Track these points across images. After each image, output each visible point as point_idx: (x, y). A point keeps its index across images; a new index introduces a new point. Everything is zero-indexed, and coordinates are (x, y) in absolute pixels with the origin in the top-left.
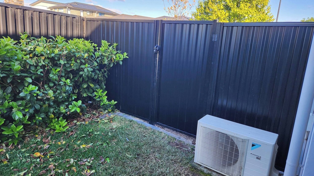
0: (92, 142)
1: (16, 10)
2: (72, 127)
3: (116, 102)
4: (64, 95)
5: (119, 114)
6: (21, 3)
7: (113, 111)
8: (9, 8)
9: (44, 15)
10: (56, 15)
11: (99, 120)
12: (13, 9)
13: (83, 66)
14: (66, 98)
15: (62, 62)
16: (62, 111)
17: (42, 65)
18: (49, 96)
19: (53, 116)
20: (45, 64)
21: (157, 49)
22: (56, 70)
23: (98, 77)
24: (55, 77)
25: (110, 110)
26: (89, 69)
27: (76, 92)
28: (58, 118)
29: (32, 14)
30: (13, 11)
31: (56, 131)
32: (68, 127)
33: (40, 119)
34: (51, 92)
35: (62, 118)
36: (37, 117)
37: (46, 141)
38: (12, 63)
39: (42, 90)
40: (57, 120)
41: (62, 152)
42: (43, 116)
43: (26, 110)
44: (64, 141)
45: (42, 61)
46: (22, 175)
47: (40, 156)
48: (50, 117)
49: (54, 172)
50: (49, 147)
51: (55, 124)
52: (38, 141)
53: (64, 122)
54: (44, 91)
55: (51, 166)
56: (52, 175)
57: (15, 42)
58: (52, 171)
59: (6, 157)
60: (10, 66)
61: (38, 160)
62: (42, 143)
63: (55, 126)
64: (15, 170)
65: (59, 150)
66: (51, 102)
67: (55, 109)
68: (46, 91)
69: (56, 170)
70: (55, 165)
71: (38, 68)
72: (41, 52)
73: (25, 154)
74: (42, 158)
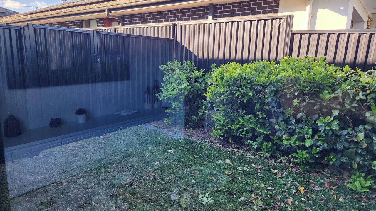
16: (374, 167)
17: (360, 99)
18: (356, 139)
19: (357, 167)
20: (365, 99)
31: (349, 186)
32: (368, 190)
33: (334, 160)
34: (361, 136)
35: (371, 176)
36: (332, 157)
37: (326, 186)
38: (326, 92)
39: (349, 129)
40: (363, 175)
41: (320, 203)
42: (344, 160)
43: (320, 143)
44: (344, 199)
45: (361, 94)
46: (268, 189)
47: (300, 191)
48: (353, 166)
49: (284, 206)
50: (317, 190)
51: (358, 179)
52: (319, 181)
53: (370, 182)
54: (352, 130)
55: (290, 201)
56: (277, 204)
57: (353, 71)
58: (283, 203)
59: (282, 174)
60: (323, 94)
61: (295, 191)
62: (322, 185)
63: (355, 180)
64: (272, 183)
65: (322, 199)
66: (360, 148)
67: (363, 160)
68: (357, 132)
69: (287, 205)
70: (293, 202)
71: (355, 102)
72: (367, 83)
73: (296, 181)
74: (299, 193)
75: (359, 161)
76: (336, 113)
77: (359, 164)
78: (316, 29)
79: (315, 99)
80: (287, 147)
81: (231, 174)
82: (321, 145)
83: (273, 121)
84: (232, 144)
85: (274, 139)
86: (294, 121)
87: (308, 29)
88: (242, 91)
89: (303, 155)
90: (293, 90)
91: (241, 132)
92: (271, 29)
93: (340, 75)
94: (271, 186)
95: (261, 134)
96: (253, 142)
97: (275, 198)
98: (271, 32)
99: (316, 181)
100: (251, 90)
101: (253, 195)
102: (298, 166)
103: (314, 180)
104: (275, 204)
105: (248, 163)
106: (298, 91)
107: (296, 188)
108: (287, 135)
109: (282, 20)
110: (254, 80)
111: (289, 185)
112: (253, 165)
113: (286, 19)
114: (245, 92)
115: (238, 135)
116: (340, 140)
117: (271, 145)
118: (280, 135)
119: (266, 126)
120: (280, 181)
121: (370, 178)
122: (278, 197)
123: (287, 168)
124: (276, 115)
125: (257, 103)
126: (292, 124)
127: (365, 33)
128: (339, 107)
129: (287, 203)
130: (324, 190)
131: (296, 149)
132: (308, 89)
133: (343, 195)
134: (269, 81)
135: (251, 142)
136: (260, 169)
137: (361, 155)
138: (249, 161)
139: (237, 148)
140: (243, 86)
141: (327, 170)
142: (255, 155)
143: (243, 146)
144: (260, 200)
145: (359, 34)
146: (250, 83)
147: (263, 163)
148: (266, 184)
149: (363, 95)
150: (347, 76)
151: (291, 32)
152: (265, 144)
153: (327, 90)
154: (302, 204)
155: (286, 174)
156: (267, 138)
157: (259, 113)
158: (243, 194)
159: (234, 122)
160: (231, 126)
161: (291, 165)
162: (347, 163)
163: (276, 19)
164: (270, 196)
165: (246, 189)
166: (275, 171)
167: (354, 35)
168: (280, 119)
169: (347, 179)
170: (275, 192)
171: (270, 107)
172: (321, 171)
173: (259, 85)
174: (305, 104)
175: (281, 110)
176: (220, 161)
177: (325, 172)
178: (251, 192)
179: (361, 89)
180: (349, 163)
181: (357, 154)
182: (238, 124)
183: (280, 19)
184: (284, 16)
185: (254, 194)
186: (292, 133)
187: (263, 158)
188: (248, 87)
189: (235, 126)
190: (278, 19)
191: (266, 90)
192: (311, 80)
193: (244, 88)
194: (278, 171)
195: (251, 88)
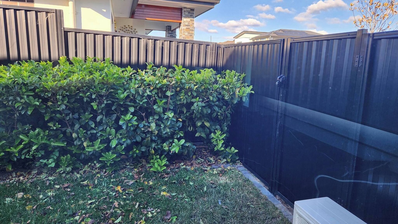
0: (176, 192)
1: (148, 40)
2: (174, 169)
3: (237, 151)
4: (168, 130)
5: (240, 168)
6: (192, 35)
7: (233, 162)
8: (142, 39)
9: (175, 43)
10: (188, 43)
11: (208, 169)
12: (145, 40)
13: (193, 100)
14: (169, 134)
15: (169, 93)
16: (165, 147)
17: (148, 95)
18: (150, 129)
19: (153, 152)
20: (151, 94)
21: (281, 81)
22: (161, 101)
23: (217, 114)
24: (159, 110)
25: (229, 160)
26: (200, 103)
27: (190, 130)
28: (161, 156)
29: (163, 44)
30: (145, 41)
31: (152, 169)
32: (165, 168)
33: (137, 152)
34: (153, 125)
35: (164, 155)
36: (135, 150)
37: (136, 177)
38: (119, 91)
39: (144, 122)
40: (158, 157)
41: (139, 193)
42: (143, 149)
43: (123, 140)
44: (152, 181)
45: (148, 91)
46: (89, 203)
47: (118, 191)
48: (151, 152)
49: (114, 211)
50: (132, 184)
51: (156, 161)
52: (129, 175)
53: (164, 161)
54: (146, 122)
55: (116, 204)
56: (107, 213)
57: (135, 71)
58: (112, 209)
59: (94, 182)
60: (117, 94)
61: (114, 194)
62: (132, 178)
63: (154, 164)
64: (89, 196)
65: (139, 190)
66: (154, 136)
67: (157, 145)
68: (149, 123)
69: (116, 209)
70: (119, 204)
71: (144, 98)
72: (150, 81)
73: (110, 184)
74: (118, 193)
75: (154, 146)
76: (132, 110)
77: (154, 149)
78: (83, 28)
79: (112, 99)
80: (91, 153)
81: (36, 208)
82: (124, 142)
83: (69, 130)
84: (12, 172)
85: (72, 149)
86: (94, 125)
87: (75, 27)
88: (23, 101)
89: (110, 156)
90: (89, 93)
91: (26, 154)
92: (36, 23)
93: (127, 75)
94: (90, 199)
95: (55, 148)
96: (48, 161)
97: (102, 208)
98: (37, 26)
99: (126, 177)
100: (35, 99)
101: (77, 218)
102: (103, 169)
103: (124, 177)
104: (104, 215)
105: (51, 187)
106: (95, 94)
107: (113, 190)
108: (87, 141)
109: (49, 14)
110: (38, 86)
111: (105, 190)
112: (58, 187)
113: (54, 14)
114: (28, 101)
115: (23, 157)
116: (137, 133)
117: (70, 157)
118: (79, 144)
119: (60, 138)
120: (96, 191)
121: (164, 158)
122: (104, 206)
123: (95, 175)
124: (70, 123)
125: (46, 113)
126: (92, 129)
127: (134, 38)
128: (132, 104)
129: (115, 207)
130: (136, 182)
131: (100, 153)
132: (104, 91)
133: (150, 179)
134: (59, 85)
135: (45, 161)
136: (67, 187)
137: (155, 141)
138: (50, 183)
139: (21, 175)
140: (24, 95)
141: (129, 163)
142: (52, 175)
143: (30, 170)
144: (88, 218)
145: (130, 38)
146: (34, 90)
147: (67, 180)
148: (85, 199)
149: (149, 92)
150: (131, 76)
151: (64, 29)
152: (63, 158)
153: (120, 90)
154: (128, 202)
155: (97, 181)
156: (63, 151)
157: (50, 124)
158: (66, 221)
159: (14, 143)
160: (10, 148)
161: (97, 171)
162: (145, 152)
163: (42, 11)
164: (96, 209)
165: (66, 215)
166: (85, 183)
167: (125, 38)
168: (77, 126)
169: (147, 165)
170: (98, 204)
171: (64, 115)
172: (125, 166)
173: (48, 91)
174: (103, 105)
175: (76, 116)
176: (7, 199)
177: (128, 165)
178: (74, 215)
179: (147, 86)
180: (147, 151)
181: (152, 141)
182: (20, 143)
183: (47, 13)
184: (52, 10)
185: (78, 215)
186: (93, 139)
187: (64, 175)
188: (31, 95)
189: (15, 148)
190: (44, 12)
191: (58, 97)
192: (105, 81)
193: (25, 97)
194: (88, 181)
195: (36, 96)
